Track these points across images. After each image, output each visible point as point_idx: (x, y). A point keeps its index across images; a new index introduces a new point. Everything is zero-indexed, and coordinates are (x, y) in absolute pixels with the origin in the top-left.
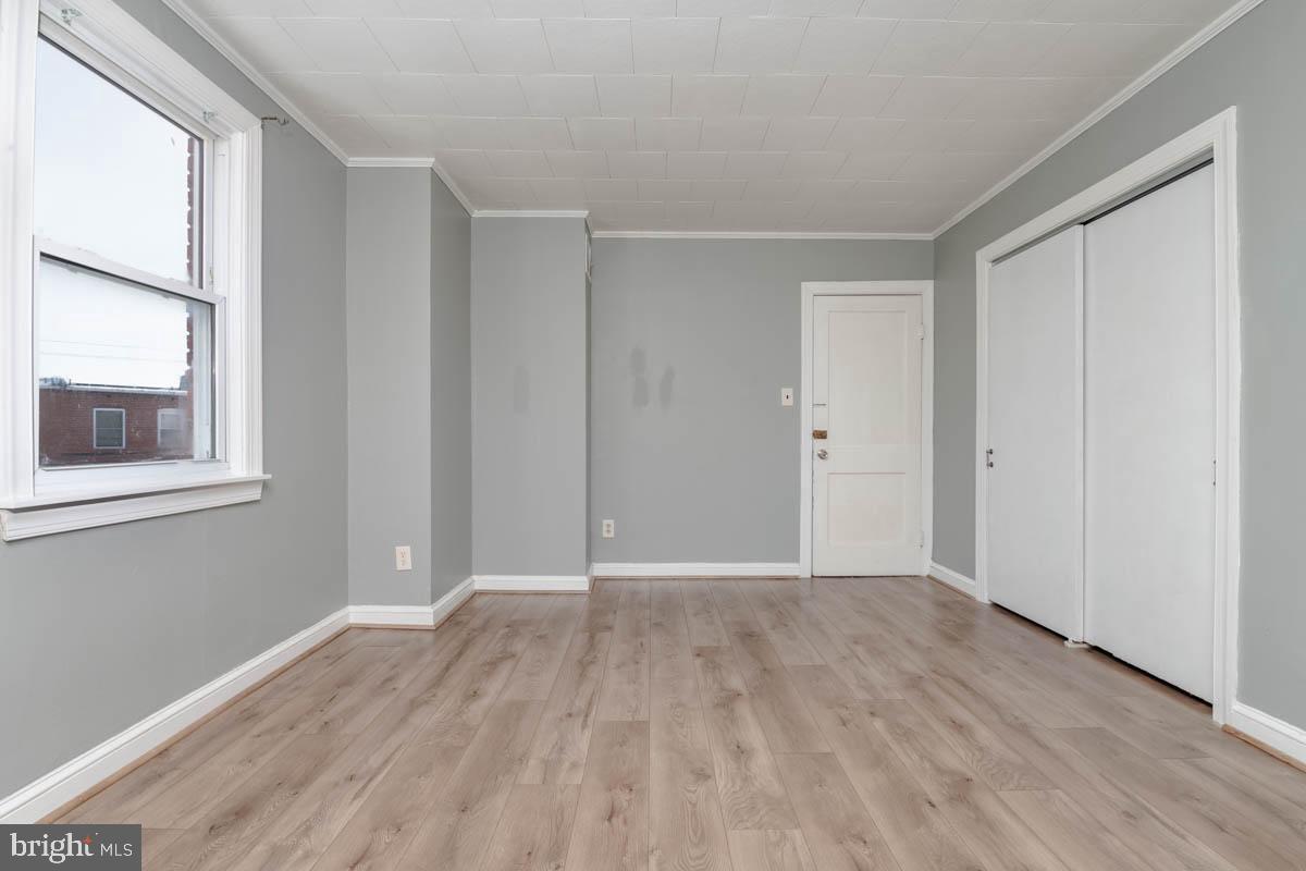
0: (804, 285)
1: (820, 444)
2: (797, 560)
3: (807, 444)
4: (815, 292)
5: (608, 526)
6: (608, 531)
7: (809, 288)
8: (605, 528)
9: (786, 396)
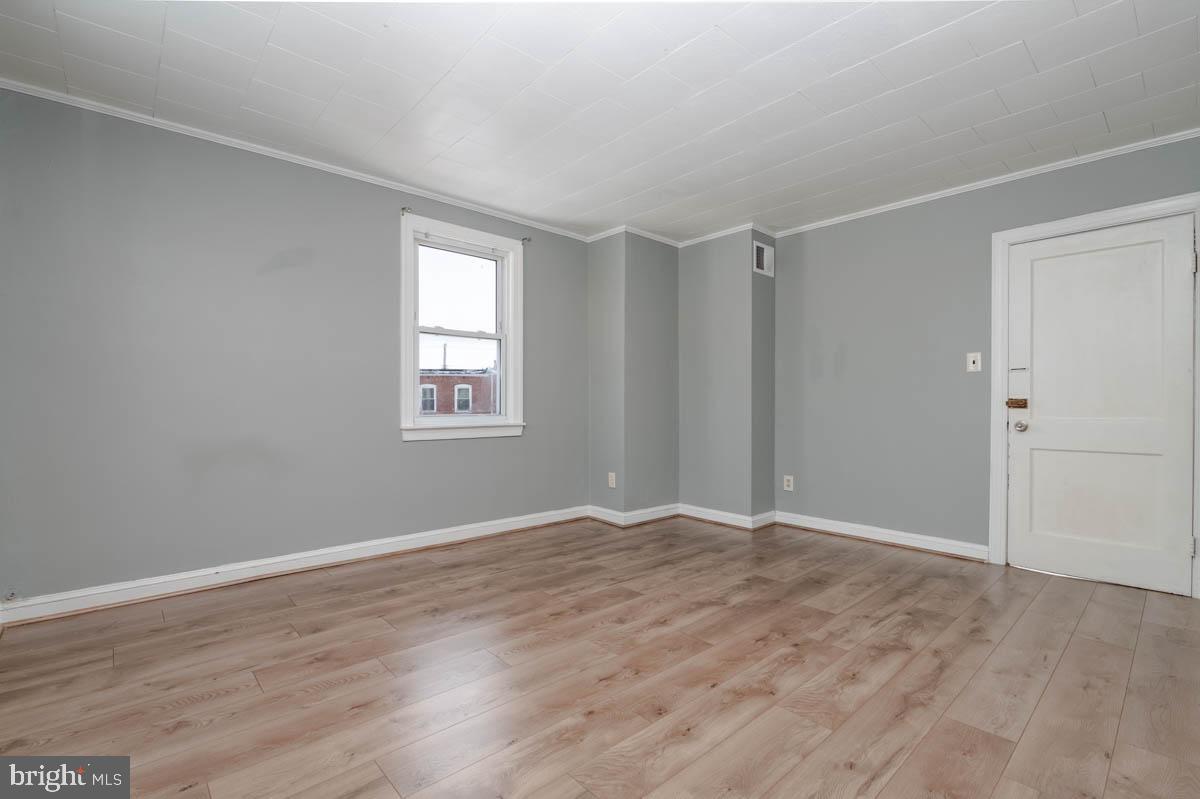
0: (995, 236)
1: (1017, 415)
2: (984, 540)
3: (999, 412)
4: (1012, 241)
5: (788, 481)
6: (788, 486)
7: (1000, 240)
8: (785, 483)
9: (973, 362)
